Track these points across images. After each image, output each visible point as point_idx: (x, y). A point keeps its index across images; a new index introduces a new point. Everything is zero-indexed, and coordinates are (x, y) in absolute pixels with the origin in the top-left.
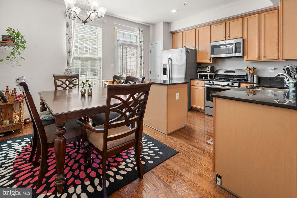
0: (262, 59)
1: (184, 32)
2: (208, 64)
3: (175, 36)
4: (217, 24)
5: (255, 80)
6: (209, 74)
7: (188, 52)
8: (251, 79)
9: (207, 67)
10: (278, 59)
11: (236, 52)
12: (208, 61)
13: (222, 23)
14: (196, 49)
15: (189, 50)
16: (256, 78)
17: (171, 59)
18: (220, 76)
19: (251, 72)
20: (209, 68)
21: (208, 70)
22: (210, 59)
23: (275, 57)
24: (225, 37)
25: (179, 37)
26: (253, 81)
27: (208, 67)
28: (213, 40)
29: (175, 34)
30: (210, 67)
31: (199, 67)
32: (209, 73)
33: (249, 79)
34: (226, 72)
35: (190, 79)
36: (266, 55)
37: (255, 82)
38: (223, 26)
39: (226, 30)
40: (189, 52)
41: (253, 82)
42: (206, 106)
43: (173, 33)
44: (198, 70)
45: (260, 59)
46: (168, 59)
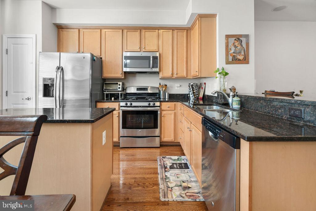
0: (175, 76)
1: (80, 30)
2: (119, 79)
3: (64, 33)
4: (130, 30)
5: (166, 97)
6: (120, 93)
7: (94, 60)
8: (163, 96)
9: (117, 84)
10: (187, 77)
11: (153, 67)
12: (119, 75)
13: (136, 30)
14: (101, 58)
15: (95, 58)
16: (167, 95)
17: (62, 69)
18: (131, 94)
19: (164, 89)
20: (119, 85)
21: (119, 88)
22: (122, 74)
23: (185, 75)
24: (140, 48)
25: (72, 37)
26: (165, 98)
27: (119, 83)
28: (125, 49)
29: (63, 30)
30: (121, 83)
31: (106, 84)
32: (121, 91)
33: (162, 97)
34: (138, 89)
35: (96, 102)
36: (178, 72)
37: (166, 100)
38: (138, 33)
39: (141, 41)
40: (96, 60)
41: (165, 100)
42: (121, 137)
43: (60, 28)
44: (104, 88)
45: (173, 76)
46: (55, 70)
